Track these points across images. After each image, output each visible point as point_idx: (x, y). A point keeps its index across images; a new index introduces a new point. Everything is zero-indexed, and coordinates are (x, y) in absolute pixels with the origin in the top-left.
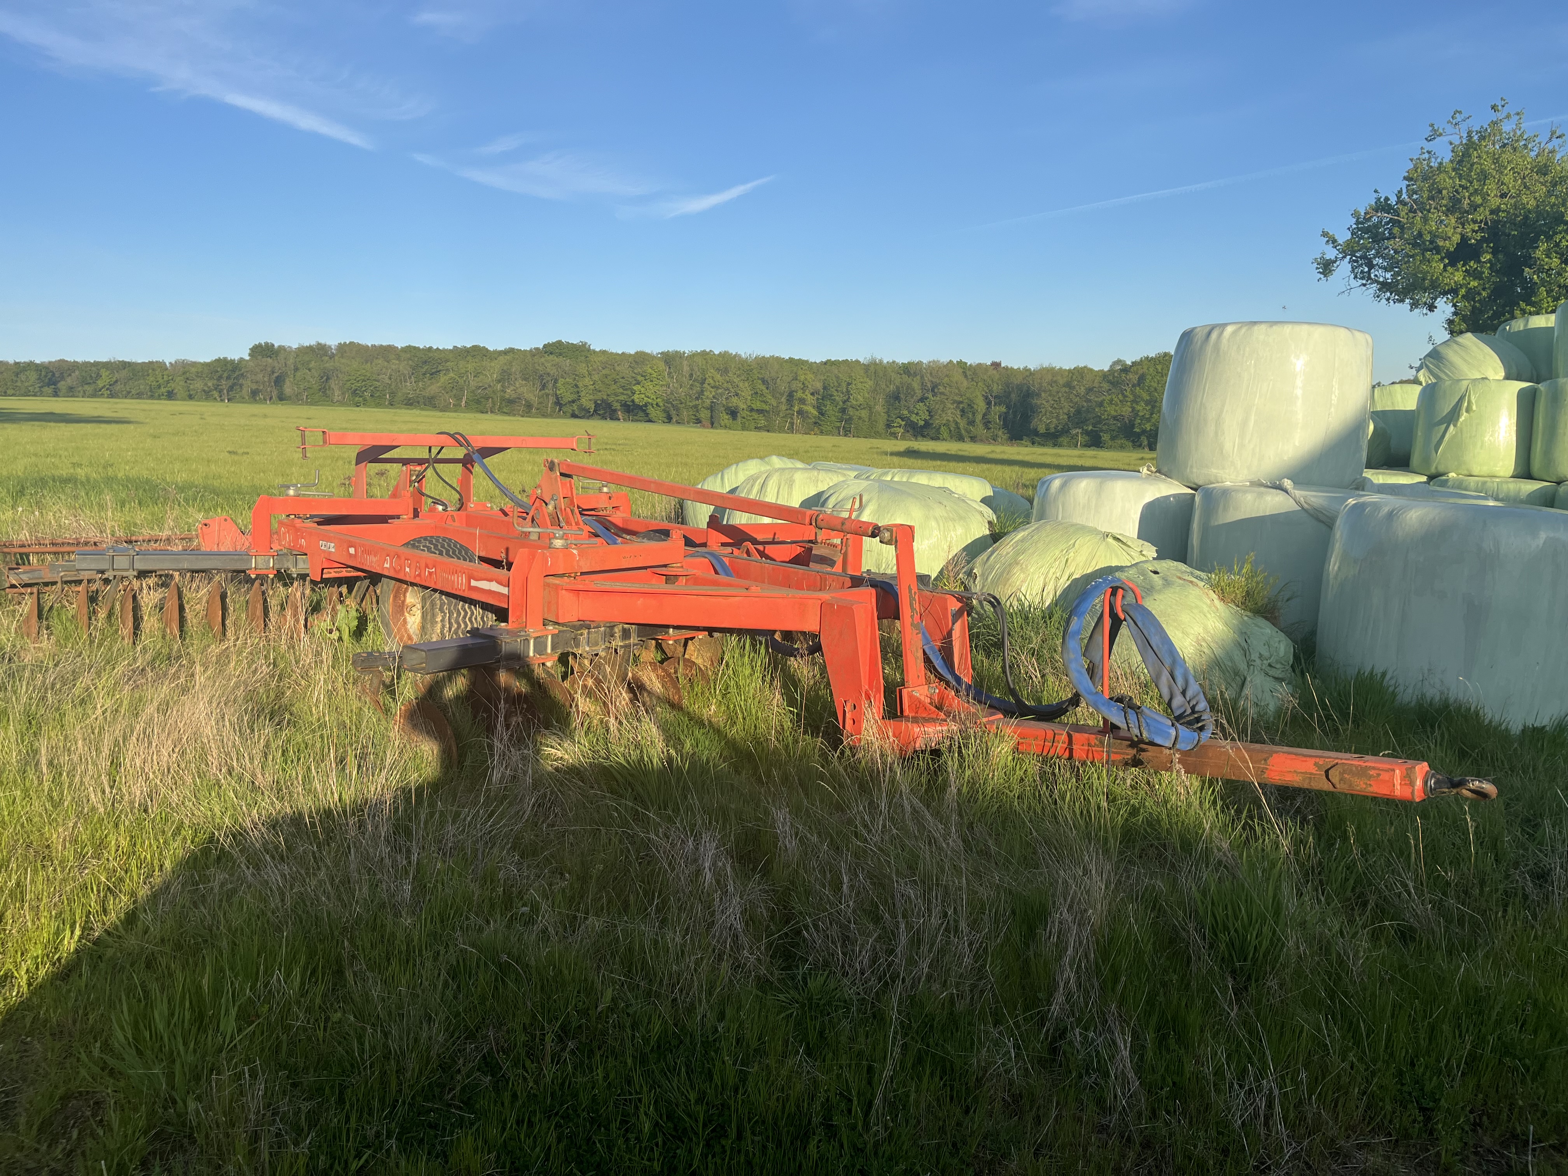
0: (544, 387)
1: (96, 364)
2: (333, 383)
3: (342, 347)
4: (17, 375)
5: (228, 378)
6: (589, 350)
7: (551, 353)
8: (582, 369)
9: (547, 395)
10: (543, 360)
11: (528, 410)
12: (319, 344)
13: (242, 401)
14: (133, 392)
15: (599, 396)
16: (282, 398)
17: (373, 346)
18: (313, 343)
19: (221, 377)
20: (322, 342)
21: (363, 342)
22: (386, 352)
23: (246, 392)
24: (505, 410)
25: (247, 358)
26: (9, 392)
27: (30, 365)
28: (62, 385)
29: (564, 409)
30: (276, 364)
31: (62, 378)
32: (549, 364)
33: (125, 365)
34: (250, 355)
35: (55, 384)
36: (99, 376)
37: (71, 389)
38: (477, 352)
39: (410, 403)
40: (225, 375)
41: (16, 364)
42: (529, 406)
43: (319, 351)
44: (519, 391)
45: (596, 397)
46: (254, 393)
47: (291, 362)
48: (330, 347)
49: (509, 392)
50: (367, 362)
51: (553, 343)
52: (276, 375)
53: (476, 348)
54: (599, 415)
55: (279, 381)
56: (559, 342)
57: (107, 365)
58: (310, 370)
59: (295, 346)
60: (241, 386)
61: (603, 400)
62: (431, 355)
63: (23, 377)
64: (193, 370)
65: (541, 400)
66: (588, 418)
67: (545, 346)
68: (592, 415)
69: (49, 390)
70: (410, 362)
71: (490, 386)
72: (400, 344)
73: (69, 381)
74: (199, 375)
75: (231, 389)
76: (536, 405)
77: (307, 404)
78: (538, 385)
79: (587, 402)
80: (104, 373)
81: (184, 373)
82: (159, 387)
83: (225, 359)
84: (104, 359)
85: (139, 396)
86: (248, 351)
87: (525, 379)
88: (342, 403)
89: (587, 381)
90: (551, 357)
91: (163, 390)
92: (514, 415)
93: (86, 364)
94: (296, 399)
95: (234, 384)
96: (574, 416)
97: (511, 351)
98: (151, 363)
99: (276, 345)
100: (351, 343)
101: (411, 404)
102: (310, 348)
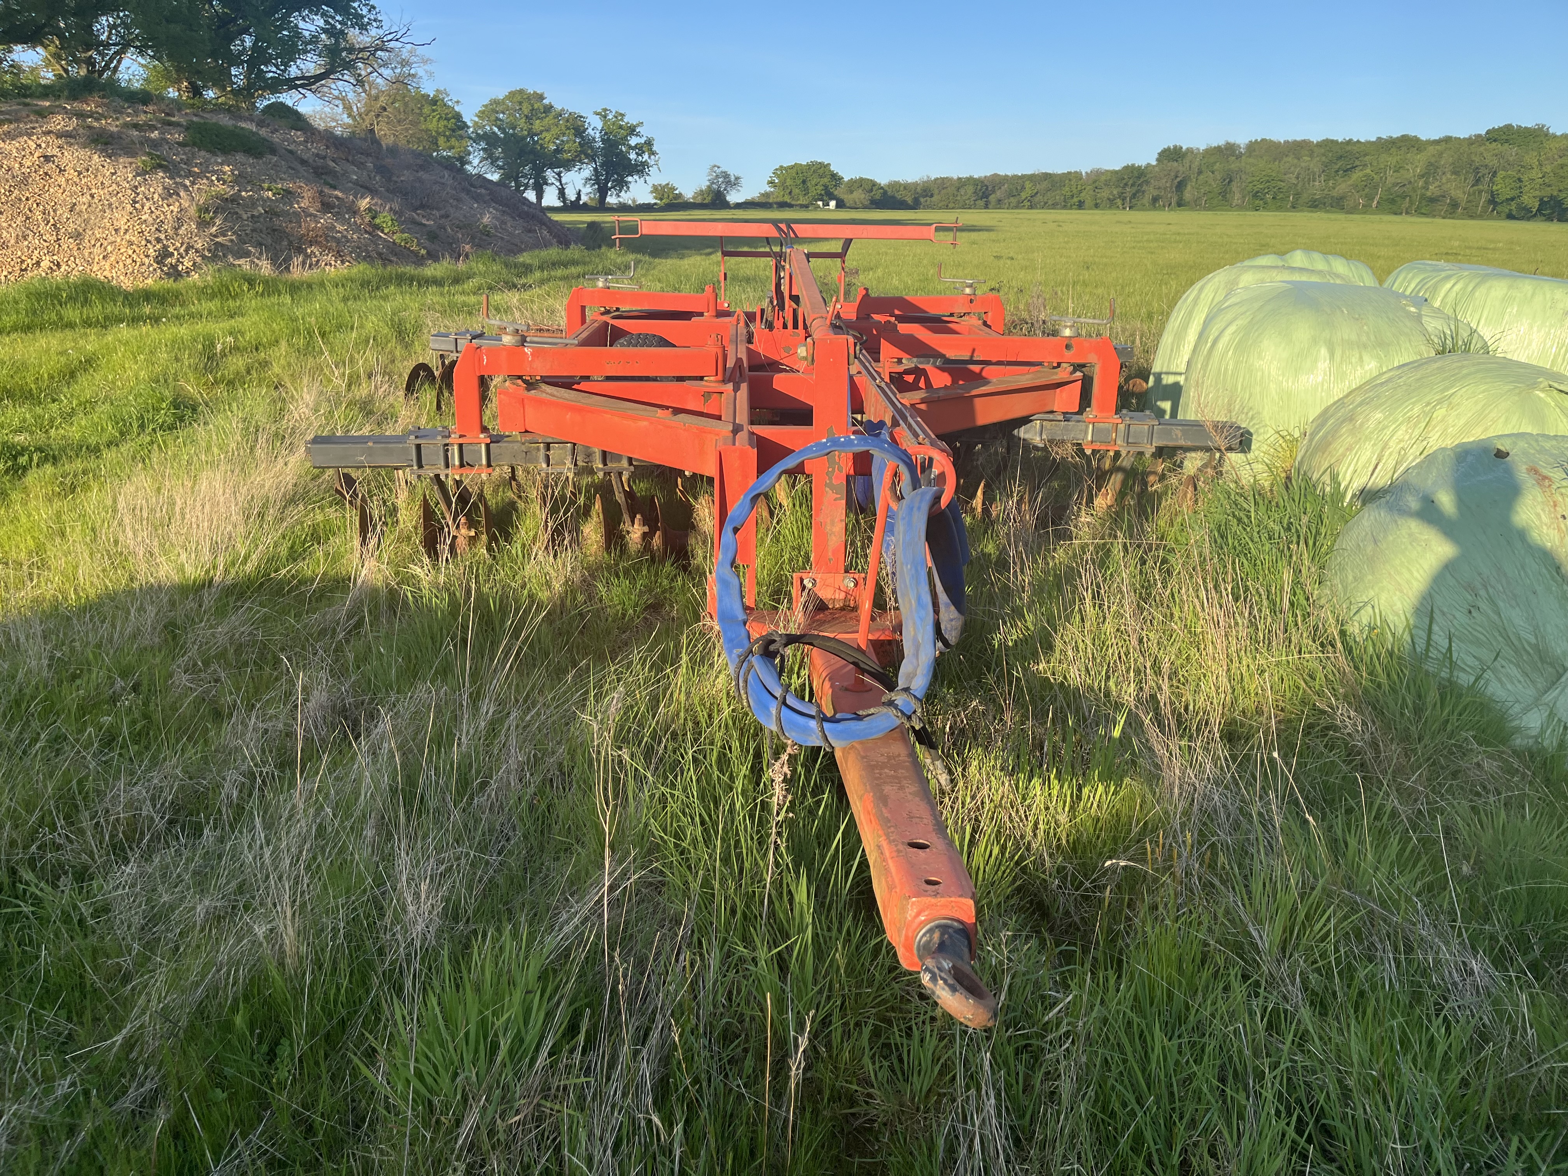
0: (1477, 181)
1: (1023, 177)
2: (1234, 186)
3: (1253, 146)
4: (958, 189)
5: (1132, 185)
6: (1547, 135)
7: (1495, 141)
8: (1531, 158)
9: (1480, 192)
10: (1482, 149)
11: (1453, 209)
12: (1228, 143)
13: (1143, 208)
14: (1050, 202)
15: (1547, 192)
16: (1180, 204)
17: (1286, 142)
18: (1221, 142)
19: (1126, 184)
20: (1232, 140)
21: (1274, 138)
22: (1299, 148)
23: (1147, 199)
24: (1423, 211)
25: (1154, 163)
26: (950, 205)
27: (970, 180)
28: (992, 198)
29: (1499, 208)
30: (1181, 169)
31: (994, 192)
32: (1489, 155)
33: (1046, 176)
34: (1157, 160)
35: (987, 197)
36: (1023, 188)
37: (999, 201)
38: (1408, 143)
39: (1315, 205)
40: (1131, 182)
41: (959, 179)
42: (1454, 205)
43: (1228, 151)
44: (1444, 188)
45: (1543, 193)
46: (1155, 200)
47: (1195, 166)
48: (1239, 146)
49: (1433, 190)
50: (1275, 160)
51: (1500, 128)
52: (1178, 179)
53: (1405, 138)
54: (1544, 215)
55: (1180, 186)
56: (1509, 127)
57: (1032, 178)
58: (1213, 172)
59: (1202, 147)
60: (1144, 192)
61: (1552, 197)
62: (1349, 148)
63: (962, 191)
64: (1103, 178)
65: (1471, 198)
66: (1529, 219)
67: (1488, 132)
68: (1535, 215)
69: (981, 203)
70: (1324, 159)
71: (1410, 182)
72: (1315, 138)
73: (999, 194)
74: (1107, 184)
75: (1134, 196)
76: (1463, 204)
77: (1206, 209)
78: (1471, 178)
79: (1530, 200)
80: (1028, 185)
81: (1095, 182)
82: (1072, 196)
83: (1133, 165)
84: (1029, 172)
85: (1054, 206)
86: (1156, 156)
87: (1455, 173)
88: (1240, 208)
89: (1535, 174)
90: (1494, 144)
91: (1075, 200)
92: (1434, 216)
93: (1015, 177)
94: (1196, 205)
95: (1138, 191)
96: (1510, 217)
97: (1447, 140)
98: (1069, 173)
99: (1184, 148)
100: (1263, 140)
101: (1316, 207)
102: (1218, 149)
